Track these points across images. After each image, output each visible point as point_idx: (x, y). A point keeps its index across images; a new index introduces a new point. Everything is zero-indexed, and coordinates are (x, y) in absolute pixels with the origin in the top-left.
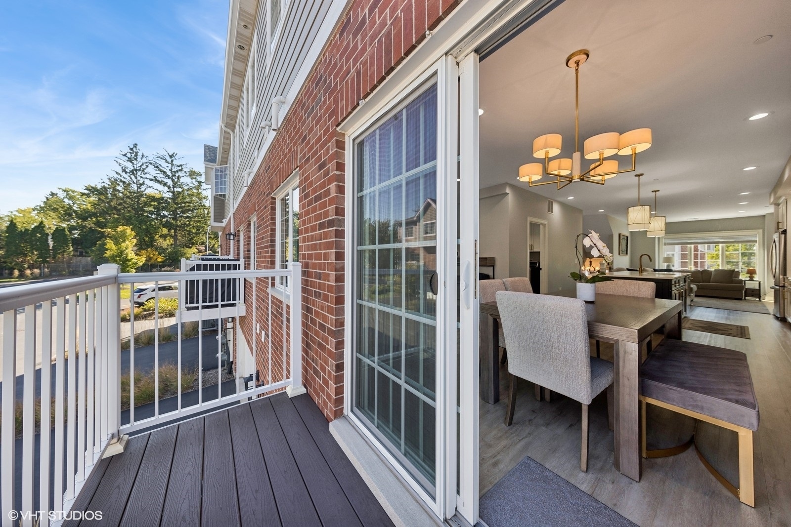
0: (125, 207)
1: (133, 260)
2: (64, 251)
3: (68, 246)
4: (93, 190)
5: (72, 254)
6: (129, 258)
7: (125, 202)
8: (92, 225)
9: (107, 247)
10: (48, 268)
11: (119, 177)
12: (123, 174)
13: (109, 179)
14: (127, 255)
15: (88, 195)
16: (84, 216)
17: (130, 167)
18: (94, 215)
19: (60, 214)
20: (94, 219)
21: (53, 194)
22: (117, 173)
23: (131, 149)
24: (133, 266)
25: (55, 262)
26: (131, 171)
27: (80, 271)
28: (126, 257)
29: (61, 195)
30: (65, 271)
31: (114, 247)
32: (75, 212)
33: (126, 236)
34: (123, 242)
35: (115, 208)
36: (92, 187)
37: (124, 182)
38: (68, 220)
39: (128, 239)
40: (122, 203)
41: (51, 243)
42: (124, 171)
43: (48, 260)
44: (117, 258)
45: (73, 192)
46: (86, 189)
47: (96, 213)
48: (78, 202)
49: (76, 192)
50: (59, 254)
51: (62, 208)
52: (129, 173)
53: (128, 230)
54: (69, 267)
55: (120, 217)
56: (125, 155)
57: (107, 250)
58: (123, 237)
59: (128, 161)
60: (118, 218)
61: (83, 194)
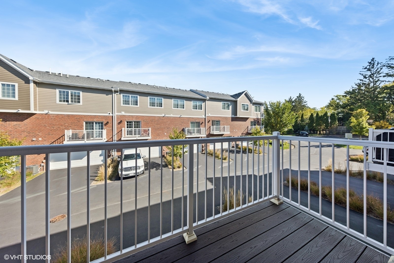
0: (365, 98)
1: (367, 128)
2: (334, 124)
3: (336, 121)
4: (348, 93)
5: (337, 125)
6: (364, 127)
7: (365, 95)
8: (347, 110)
9: (351, 121)
10: (328, 131)
11: (362, 82)
12: (365, 79)
13: (356, 85)
14: (363, 125)
15: (346, 96)
16: (344, 106)
17: (369, 73)
18: (348, 105)
19: (334, 107)
20: (349, 107)
21: (333, 99)
22: (360, 80)
23: (370, 63)
24: (367, 132)
25: (331, 128)
26: (369, 76)
27: (341, 133)
28: (362, 126)
29: (335, 98)
30: (335, 133)
31: (355, 121)
32: (340, 105)
33: (363, 114)
34: (360, 118)
35: (359, 100)
36: (348, 91)
37: (365, 84)
38: (337, 110)
39: (364, 116)
40: (363, 96)
41: (330, 121)
42: (365, 77)
43: (328, 127)
44: (357, 127)
45: (340, 96)
46: (345, 93)
47: (349, 104)
48: (342, 100)
49: (341, 96)
50: (332, 125)
51: (335, 104)
52: (368, 77)
53: (364, 111)
54: (336, 131)
55: (362, 104)
56: (366, 68)
57: (352, 122)
58: (361, 115)
59: (367, 71)
60: (360, 105)
61: (343, 96)
